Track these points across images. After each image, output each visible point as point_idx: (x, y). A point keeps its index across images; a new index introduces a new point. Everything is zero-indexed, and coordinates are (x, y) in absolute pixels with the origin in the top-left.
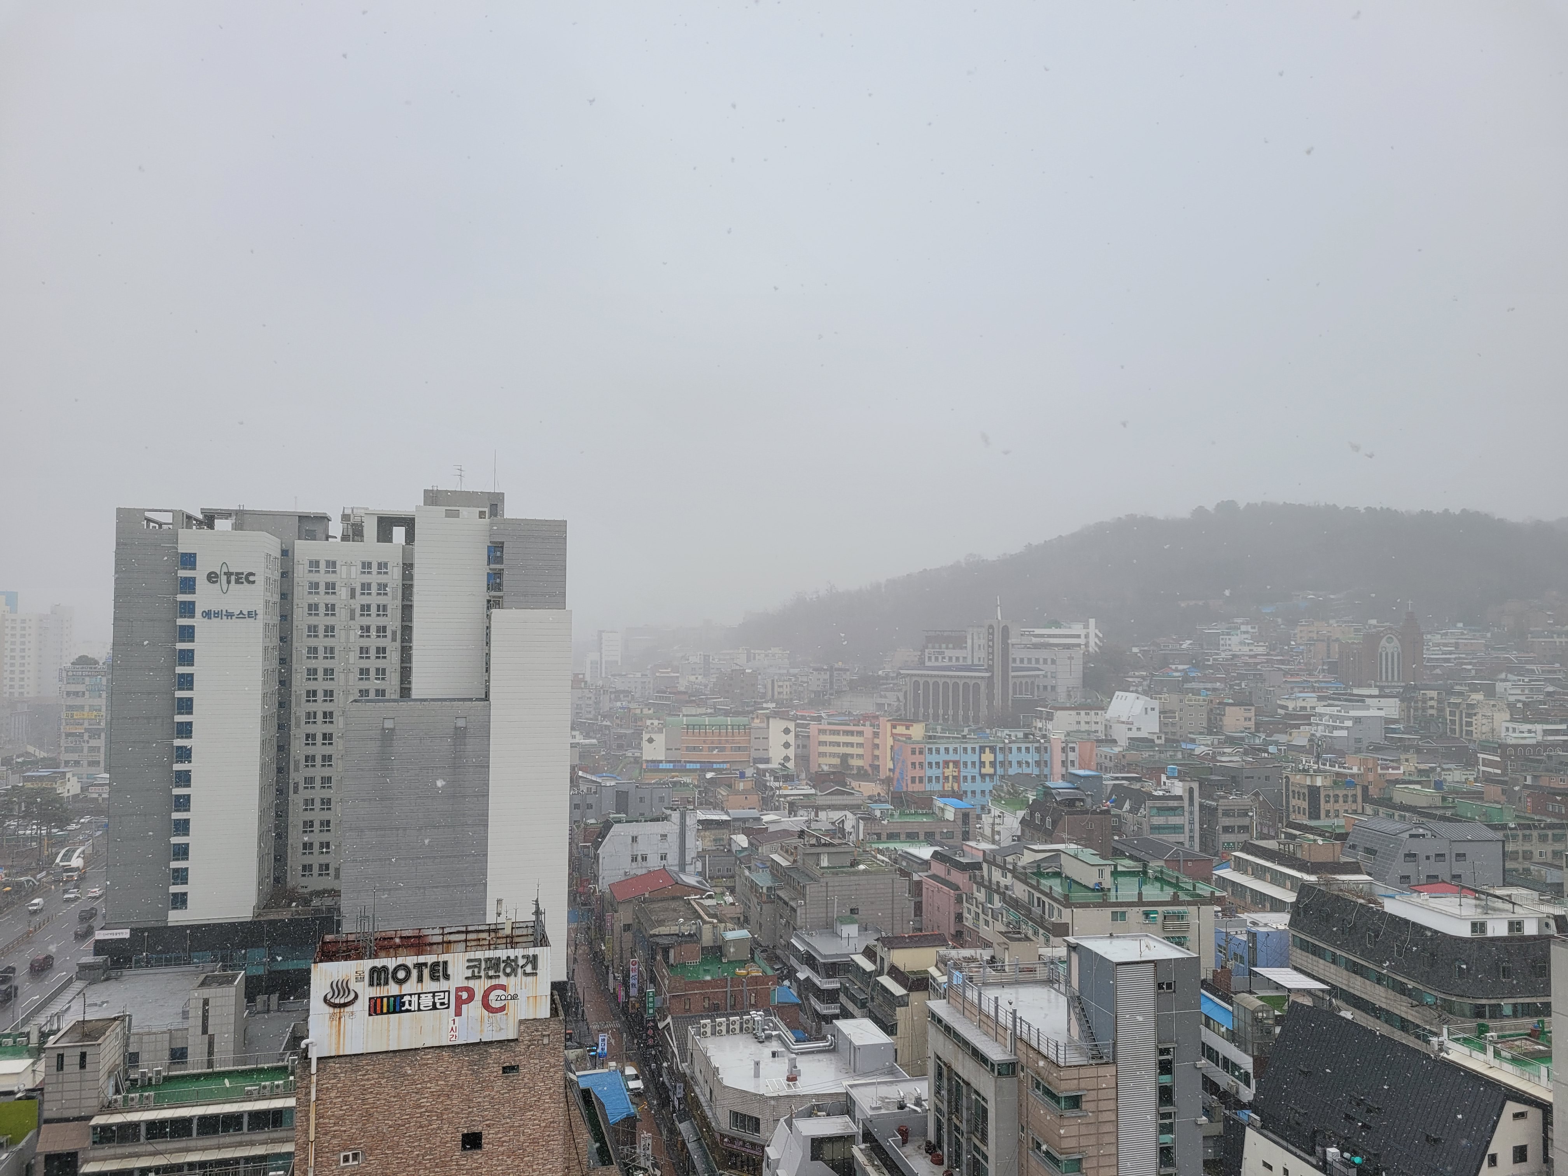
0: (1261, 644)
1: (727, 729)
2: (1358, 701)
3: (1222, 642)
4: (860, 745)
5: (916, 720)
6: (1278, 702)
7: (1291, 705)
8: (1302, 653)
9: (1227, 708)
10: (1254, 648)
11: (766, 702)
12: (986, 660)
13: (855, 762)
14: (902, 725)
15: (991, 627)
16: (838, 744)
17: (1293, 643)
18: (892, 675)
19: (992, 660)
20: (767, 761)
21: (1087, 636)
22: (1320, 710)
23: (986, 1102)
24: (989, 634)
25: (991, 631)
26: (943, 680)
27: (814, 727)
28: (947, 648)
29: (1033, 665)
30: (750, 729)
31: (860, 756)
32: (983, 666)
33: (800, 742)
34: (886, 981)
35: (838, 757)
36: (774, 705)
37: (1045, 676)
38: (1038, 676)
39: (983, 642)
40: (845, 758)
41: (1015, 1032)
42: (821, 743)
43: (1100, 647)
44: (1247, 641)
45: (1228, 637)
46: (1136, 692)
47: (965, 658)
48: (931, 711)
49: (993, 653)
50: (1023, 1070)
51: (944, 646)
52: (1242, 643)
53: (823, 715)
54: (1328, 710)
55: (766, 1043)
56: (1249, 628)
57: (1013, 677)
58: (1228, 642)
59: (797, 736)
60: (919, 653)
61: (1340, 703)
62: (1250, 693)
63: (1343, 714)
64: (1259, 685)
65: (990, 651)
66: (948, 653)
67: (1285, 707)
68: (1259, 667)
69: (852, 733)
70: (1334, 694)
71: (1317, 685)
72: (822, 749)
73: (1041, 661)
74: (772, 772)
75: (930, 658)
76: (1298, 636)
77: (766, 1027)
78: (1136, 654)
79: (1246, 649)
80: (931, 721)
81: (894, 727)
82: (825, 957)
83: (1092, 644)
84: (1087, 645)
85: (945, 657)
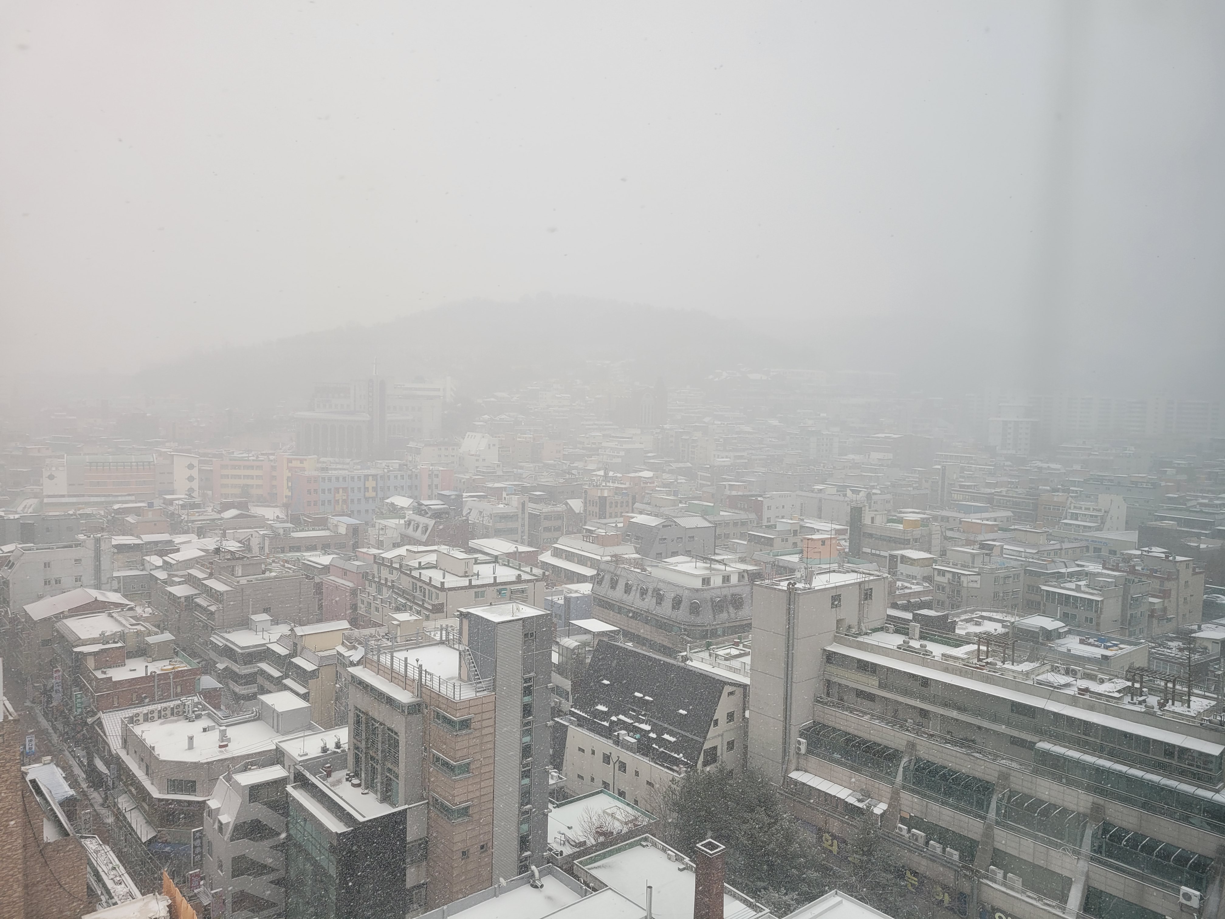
1: (131, 466)
3: (540, 396)
4: (259, 477)
6: (578, 439)
7: (586, 441)
10: (562, 401)
12: (366, 407)
13: (255, 491)
14: (297, 459)
15: (371, 381)
16: (239, 477)
19: (372, 407)
20: (172, 492)
21: (445, 390)
22: (604, 444)
23: (398, 736)
25: (370, 384)
26: (331, 423)
27: (216, 463)
28: (333, 397)
31: (259, 486)
33: (203, 476)
34: (299, 661)
35: (240, 487)
37: (413, 420)
38: (408, 420)
39: (363, 393)
40: (245, 488)
41: (421, 681)
42: (223, 476)
43: (454, 398)
44: (557, 396)
45: (544, 392)
46: (482, 432)
47: (348, 405)
50: (426, 708)
51: (330, 396)
52: (554, 397)
54: (610, 444)
55: (196, 722)
57: (388, 420)
58: (544, 396)
59: (200, 471)
63: (619, 447)
64: (565, 427)
65: (370, 400)
66: (334, 401)
67: (583, 443)
68: (565, 414)
69: (252, 467)
71: (602, 427)
72: (225, 481)
73: (410, 408)
77: (196, 709)
79: (556, 401)
81: (290, 461)
82: (243, 648)
83: (448, 396)
84: (444, 397)
85: (331, 405)
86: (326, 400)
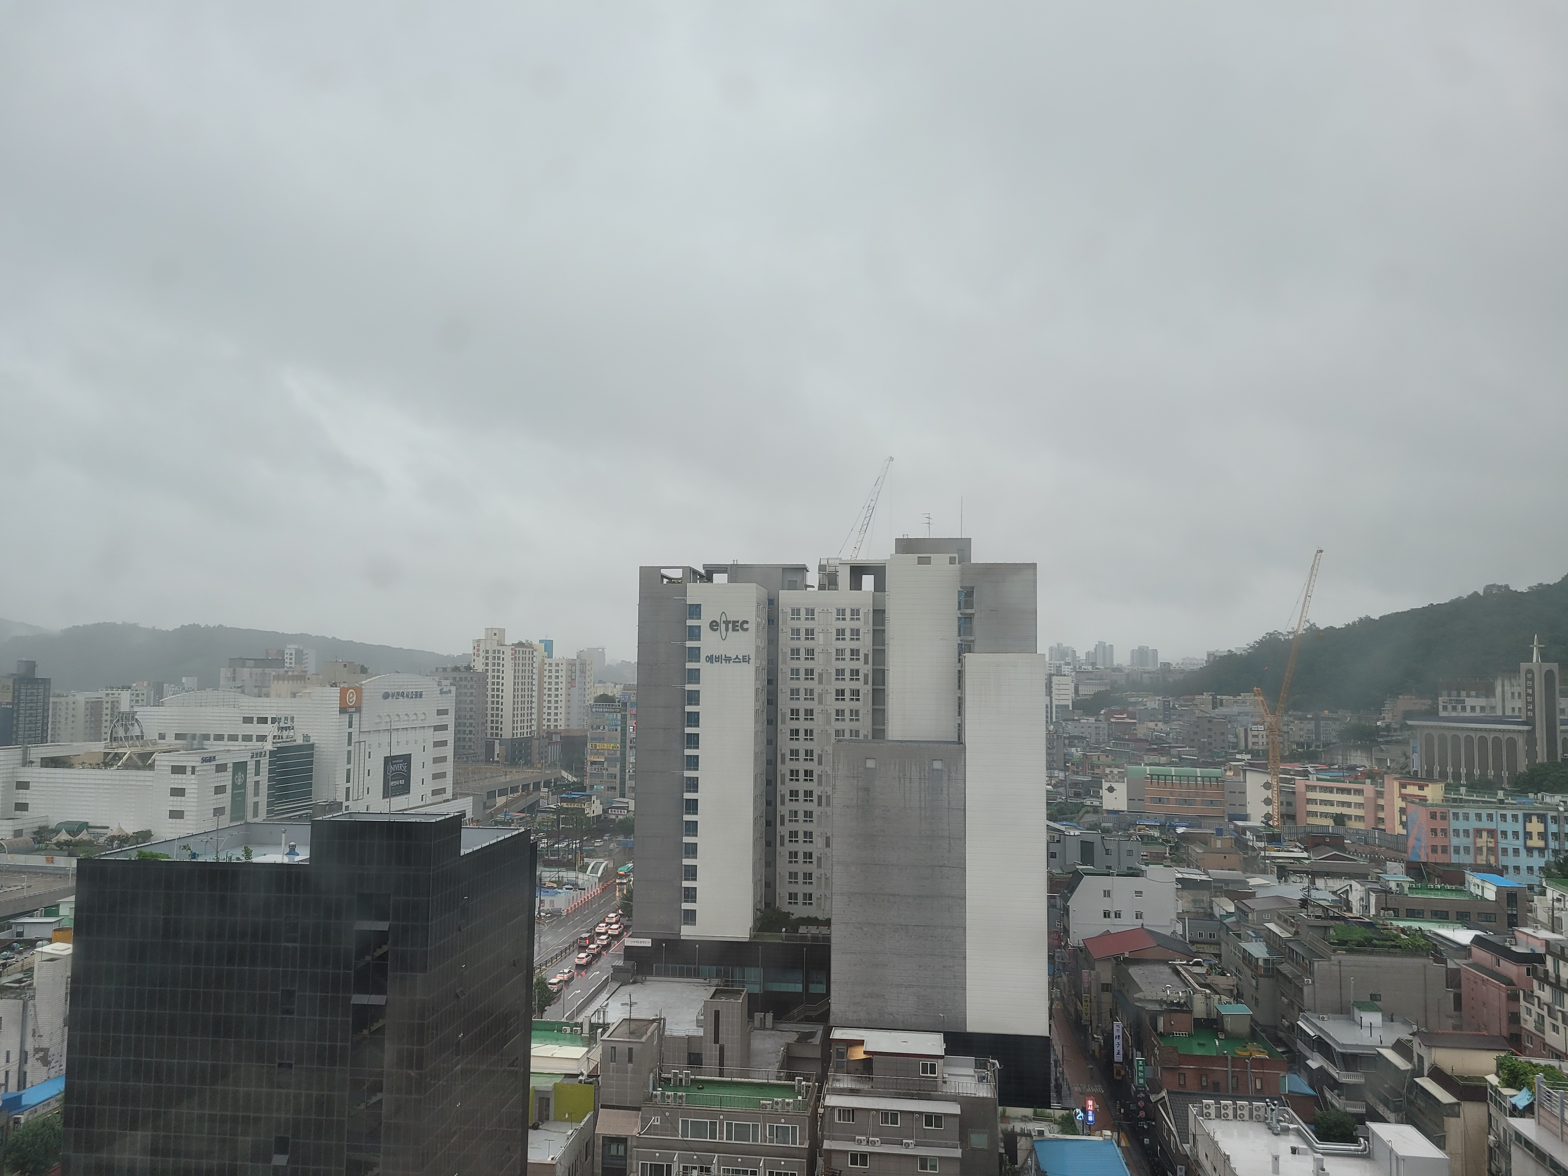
1: (1196, 781)
4: (1359, 805)
5: (1429, 778)
11: (1240, 753)
13: (1353, 825)
14: (1414, 784)
16: (1331, 803)
18: (1394, 725)
19: (1533, 710)
20: (1245, 818)
24: (1527, 679)
26: (1465, 733)
27: (1300, 783)
28: (1468, 696)
30: (1223, 781)
31: (1359, 818)
32: (1520, 717)
33: (1283, 799)
34: (1426, 1083)
35: (1332, 817)
36: (1249, 757)
39: (1518, 690)
40: (1340, 819)
42: (1310, 801)
48: (1450, 770)
49: (1533, 702)
53: (1310, 769)
55: (1283, 1137)
59: (1281, 791)
60: (1431, 701)
65: (1530, 699)
66: (1469, 702)
69: (1348, 791)
72: (1311, 808)
74: (1253, 829)
75: (1445, 708)
77: (1281, 1118)
80: (1450, 780)
81: (1403, 786)
82: (1343, 1046)
85: (1465, 707)
86: (1457, 700)
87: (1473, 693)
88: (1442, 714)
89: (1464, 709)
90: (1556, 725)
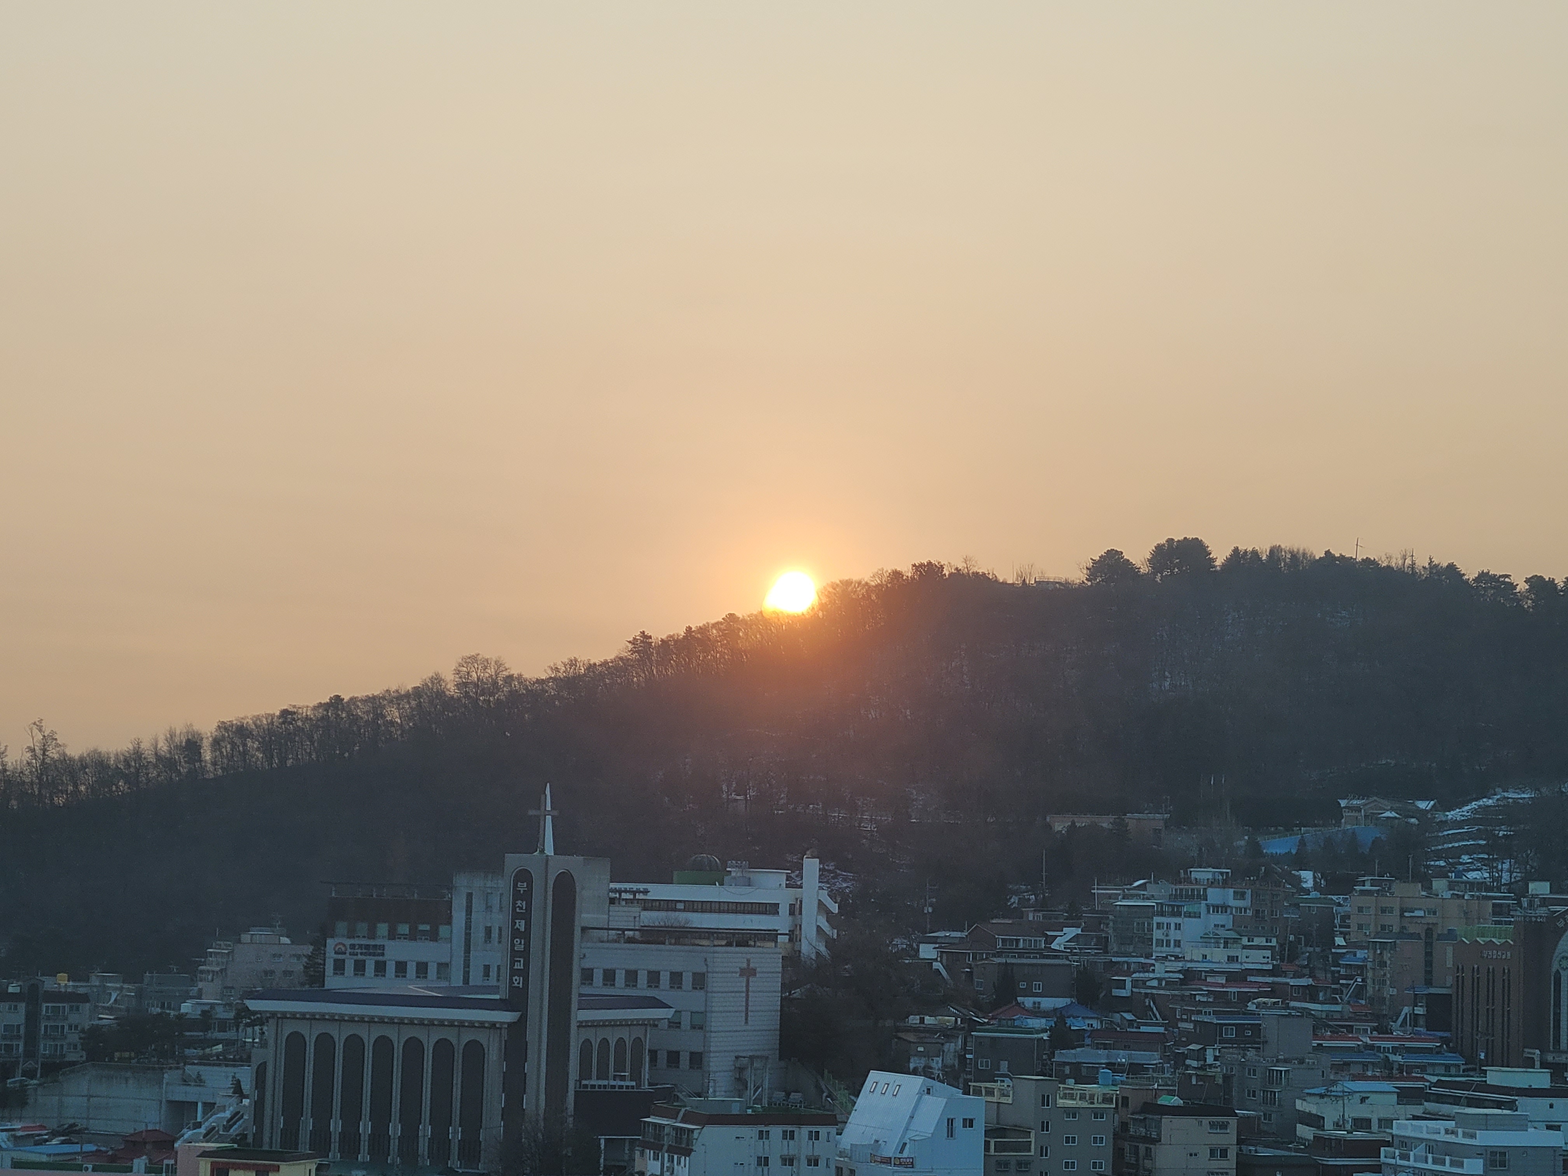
0: (1257, 941)
2: (1499, 1105)
3: (1157, 934)
5: (287, 1152)
6: (1300, 1105)
7: (1330, 1113)
8: (1362, 969)
9: (1166, 1120)
10: (1241, 954)
12: (506, 973)
14: (247, 1168)
15: (524, 876)
17: (1339, 941)
18: (222, 1013)
21: (795, 910)
22: (1404, 1128)
24: (517, 895)
25: (522, 887)
26: (377, 1032)
28: (393, 935)
29: (642, 989)
32: (495, 989)
37: (675, 1024)
38: (654, 1024)
39: (499, 919)
43: (830, 943)
44: (1222, 933)
45: (1173, 920)
46: (926, 1072)
47: (443, 967)
48: (336, 1126)
49: (526, 954)
51: (383, 928)
52: (1208, 939)
54: (1424, 1130)
56: (1228, 896)
57: (581, 1025)
58: (1174, 935)
60: (309, 949)
61: (1457, 1109)
62: (1227, 1078)
63: (1460, 1140)
64: (1251, 1054)
65: (520, 947)
66: (395, 951)
67: (1316, 1121)
68: (1251, 1007)
70: (1439, 1084)
71: (1398, 1058)
73: (665, 978)
75: (339, 967)
76: (1353, 922)
78: (929, 963)
79: (1218, 956)
80: (334, 1154)
83: (809, 932)
84: (793, 936)
85: (385, 963)
86: (367, 947)
87: (404, 929)
88: (333, 982)
89: (380, 968)
90: (569, 1011)
